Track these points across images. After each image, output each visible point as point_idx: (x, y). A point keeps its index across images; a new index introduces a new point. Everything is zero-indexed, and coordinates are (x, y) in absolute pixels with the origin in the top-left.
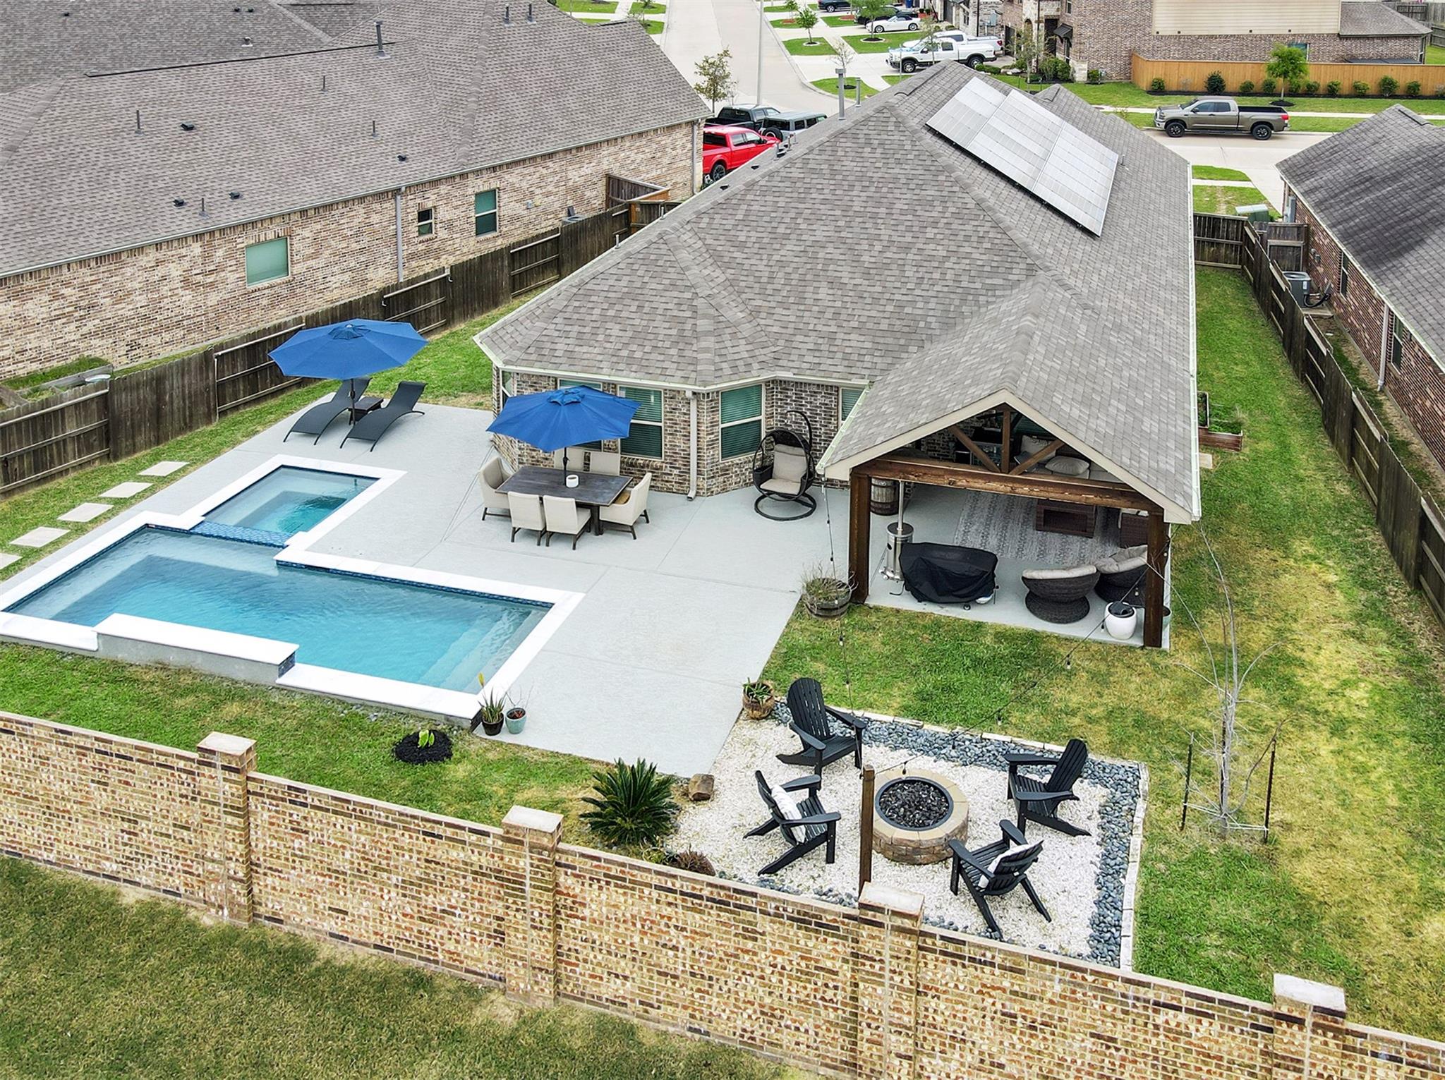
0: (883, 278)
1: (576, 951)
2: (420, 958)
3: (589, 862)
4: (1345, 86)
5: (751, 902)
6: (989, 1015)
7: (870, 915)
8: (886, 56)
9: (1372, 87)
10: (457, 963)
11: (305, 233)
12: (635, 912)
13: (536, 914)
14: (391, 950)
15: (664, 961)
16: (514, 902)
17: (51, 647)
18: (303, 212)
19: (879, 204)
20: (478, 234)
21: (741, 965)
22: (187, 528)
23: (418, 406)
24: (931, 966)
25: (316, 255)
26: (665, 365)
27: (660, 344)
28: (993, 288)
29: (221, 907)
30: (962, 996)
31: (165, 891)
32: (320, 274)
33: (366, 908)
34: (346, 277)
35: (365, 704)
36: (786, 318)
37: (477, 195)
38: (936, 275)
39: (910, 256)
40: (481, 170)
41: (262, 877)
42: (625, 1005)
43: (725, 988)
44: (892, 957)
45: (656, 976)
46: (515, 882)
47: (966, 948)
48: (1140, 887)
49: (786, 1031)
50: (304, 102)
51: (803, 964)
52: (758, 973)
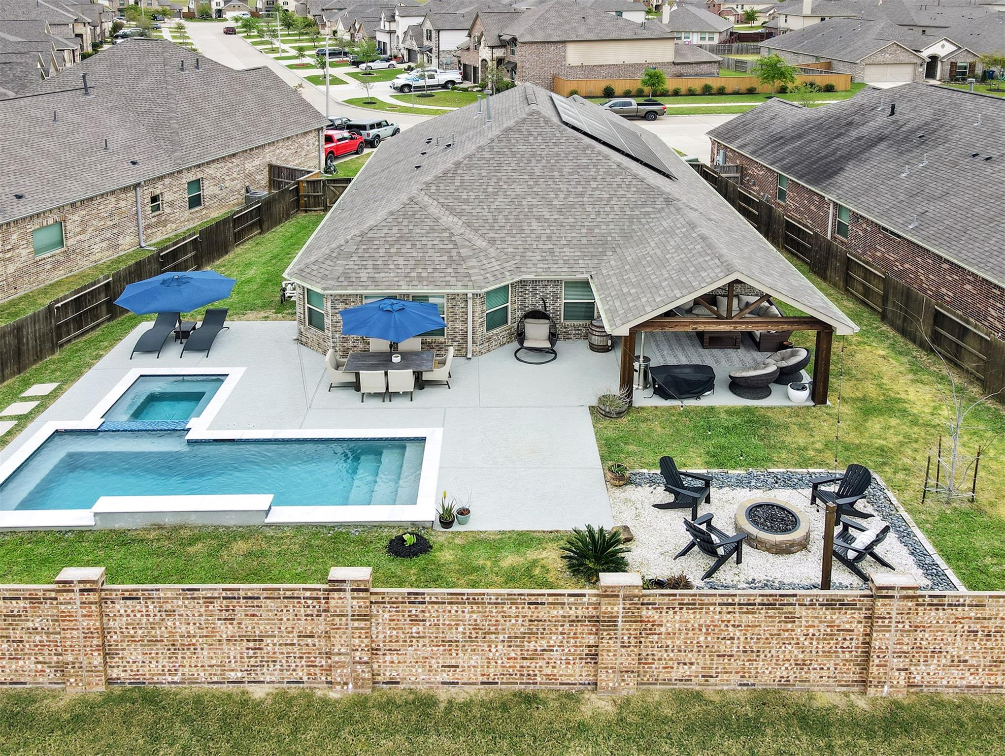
0: (572, 213)
1: (653, 655)
2: (521, 683)
3: (667, 598)
4: (683, 90)
5: (792, 600)
6: (959, 634)
7: (884, 593)
8: (389, 83)
9: (699, 91)
10: (553, 681)
11: (74, 220)
12: (701, 622)
13: (626, 638)
14: (497, 683)
15: (722, 648)
16: (608, 634)
17: (49, 529)
18: (73, 205)
19: (552, 170)
20: (190, 208)
21: (782, 639)
22: (96, 428)
23: (226, 324)
24: (921, 614)
25: (83, 231)
26: (447, 279)
27: (438, 267)
28: (647, 214)
29: (346, 684)
30: (941, 627)
31: (288, 682)
32: (86, 245)
33: (476, 660)
34: (104, 244)
35: (342, 525)
36: (515, 243)
37: (188, 183)
38: (608, 209)
39: (585, 199)
40: (191, 168)
41: (381, 657)
42: (691, 680)
43: (769, 655)
44: (898, 614)
45: (716, 658)
46: (609, 621)
47: (946, 599)
48: (930, 540)
49: (812, 672)
50: (43, 129)
51: (829, 630)
52: (795, 641)
